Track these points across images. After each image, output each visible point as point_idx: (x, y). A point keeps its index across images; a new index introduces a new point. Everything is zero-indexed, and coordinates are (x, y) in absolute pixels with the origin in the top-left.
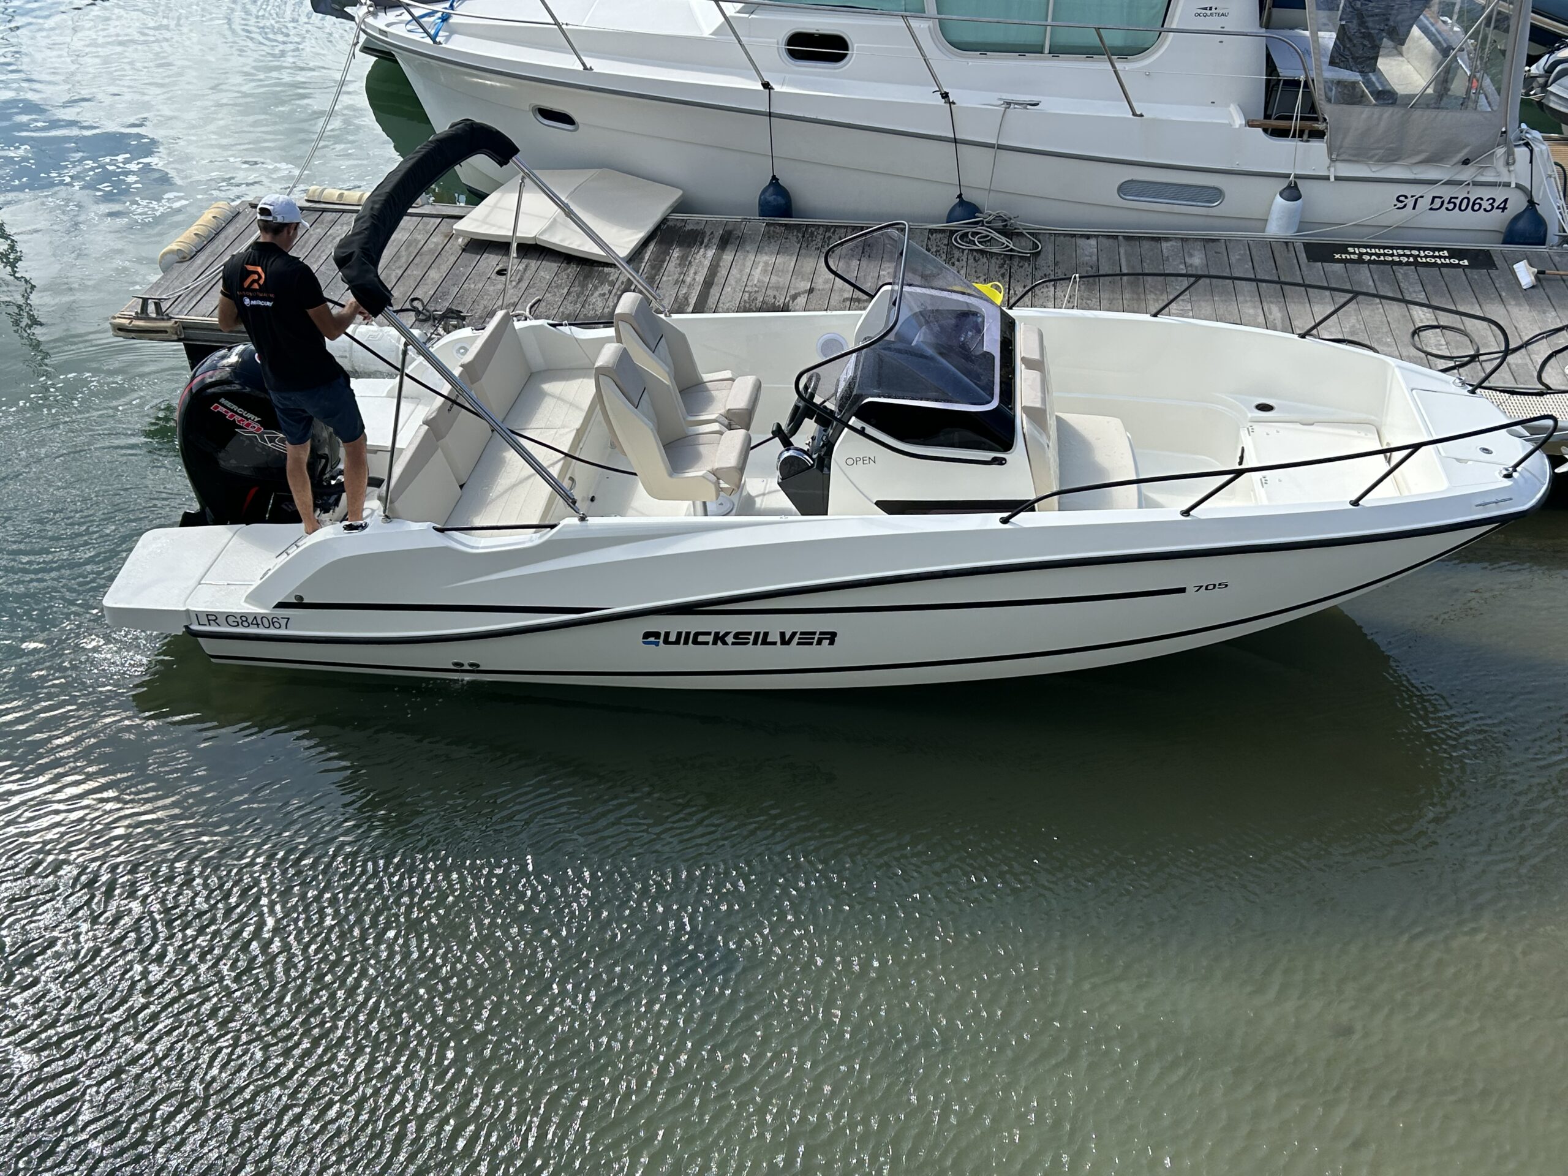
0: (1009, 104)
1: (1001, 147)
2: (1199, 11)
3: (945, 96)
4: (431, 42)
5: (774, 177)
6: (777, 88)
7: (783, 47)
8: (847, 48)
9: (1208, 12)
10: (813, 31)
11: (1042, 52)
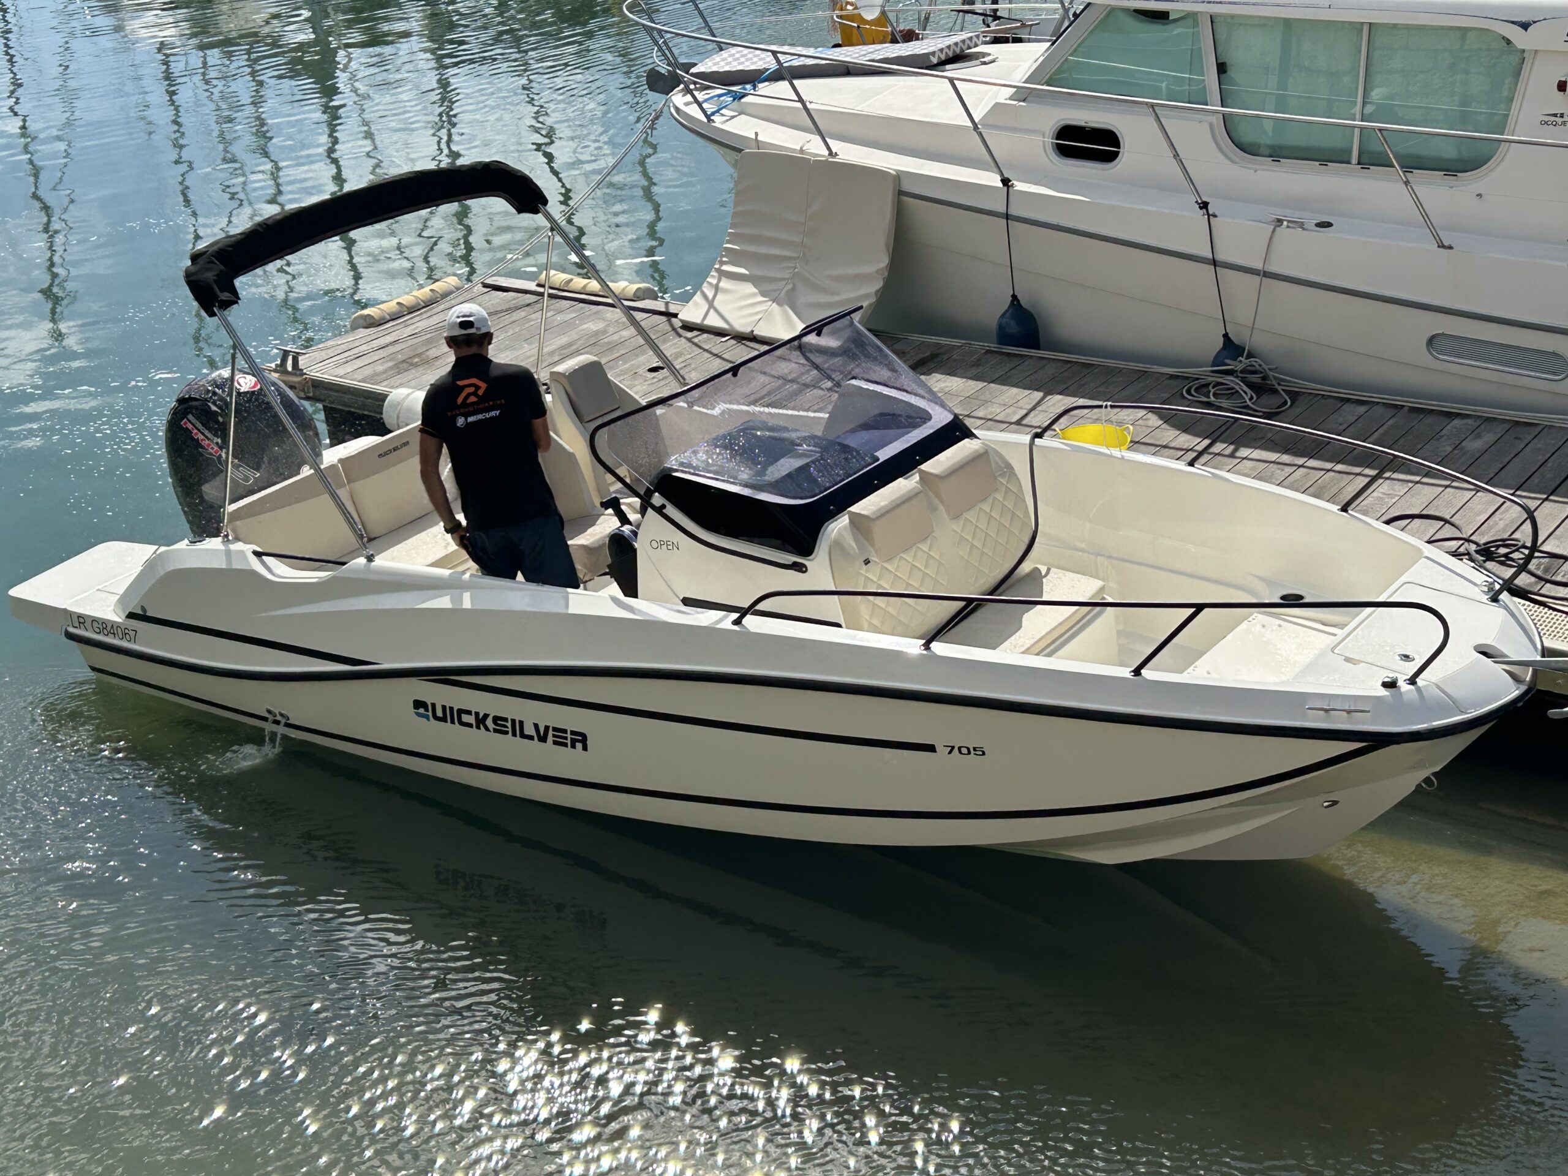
0: (1280, 221)
1: (1267, 275)
2: (1547, 118)
3: (1204, 205)
4: (705, 120)
5: (1014, 297)
6: (1019, 186)
7: (1050, 140)
8: (1118, 145)
9: (1559, 120)
10: (1083, 124)
11: (1349, 162)
